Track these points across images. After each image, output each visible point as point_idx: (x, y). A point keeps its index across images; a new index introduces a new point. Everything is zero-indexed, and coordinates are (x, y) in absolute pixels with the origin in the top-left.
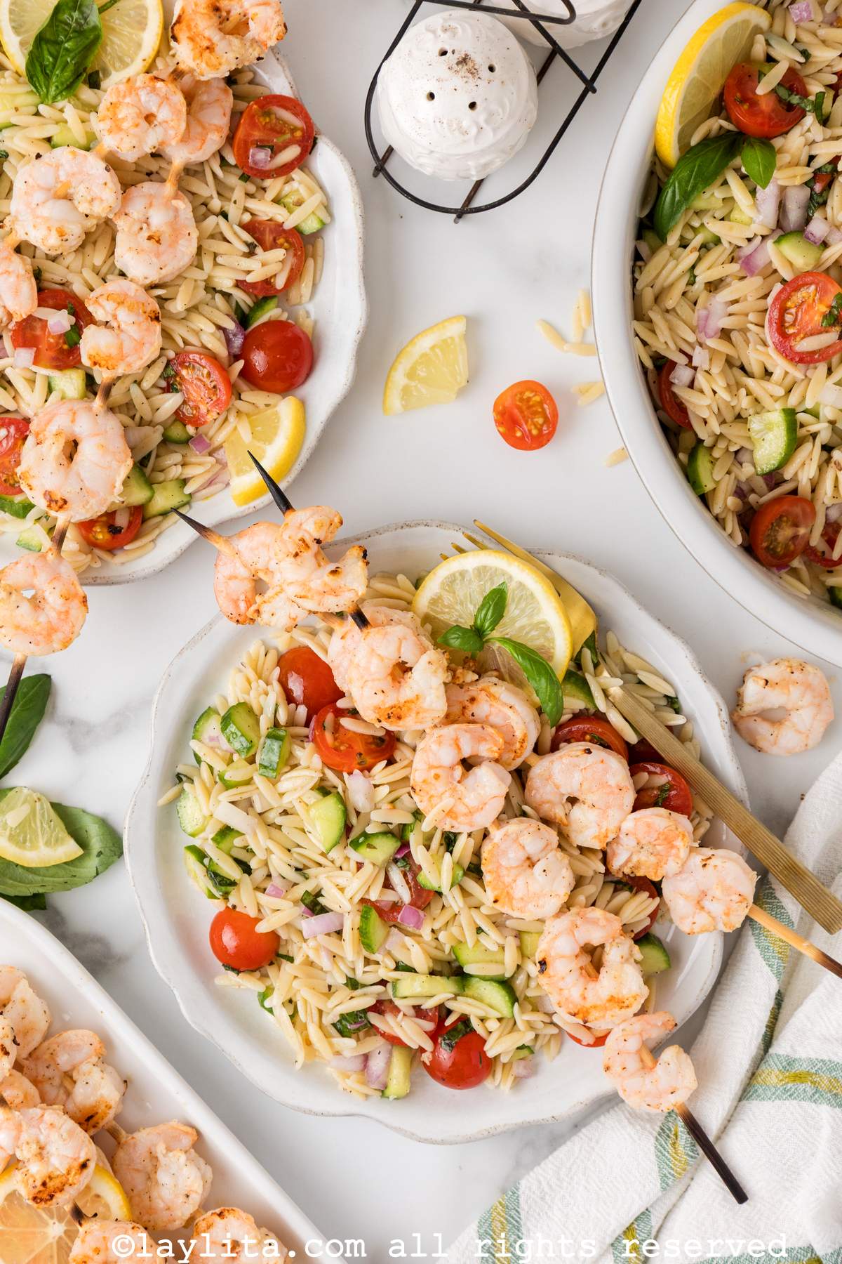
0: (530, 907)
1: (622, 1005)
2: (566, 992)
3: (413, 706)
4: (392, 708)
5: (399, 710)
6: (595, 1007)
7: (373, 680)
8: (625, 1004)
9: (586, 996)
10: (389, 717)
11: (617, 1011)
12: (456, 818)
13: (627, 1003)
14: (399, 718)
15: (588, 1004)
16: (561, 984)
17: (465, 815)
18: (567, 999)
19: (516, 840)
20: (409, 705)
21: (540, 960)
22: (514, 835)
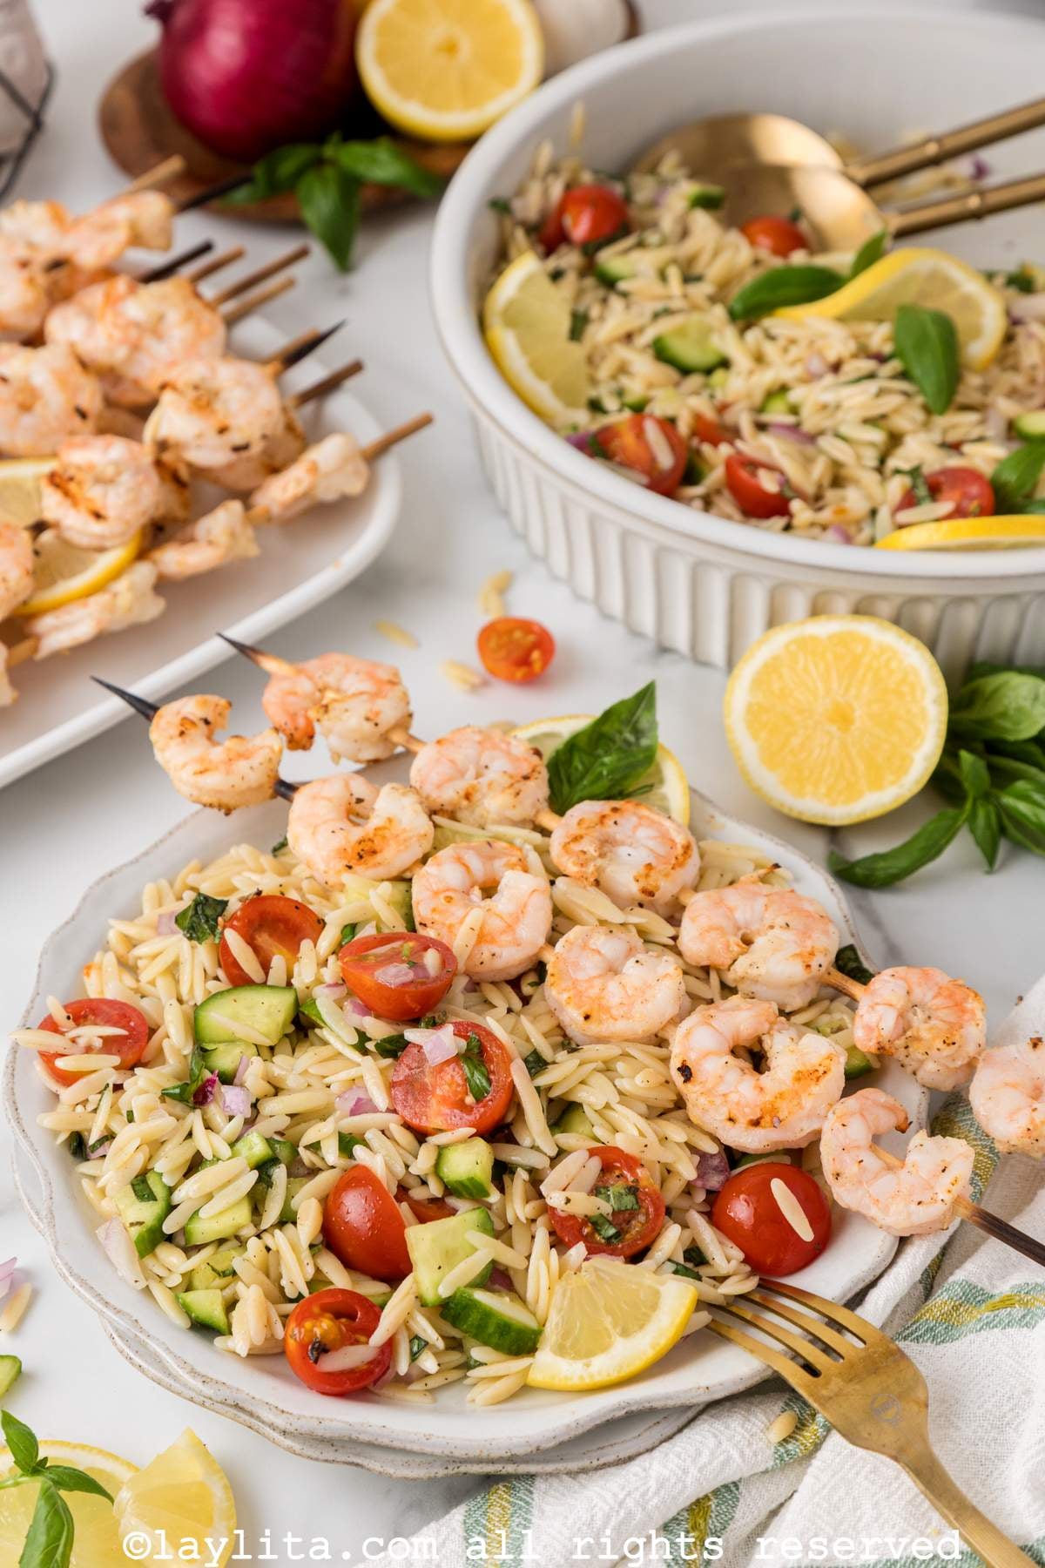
0: (638, 1007)
1: (817, 1074)
2: (733, 1097)
3: (387, 833)
4: (360, 843)
5: (370, 843)
6: (781, 1095)
7: (325, 822)
8: (821, 1072)
9: (763, 1086)
10: (361, 857)
11: (815, 1089)
12: (493, 941)
13: (821, 1070)
14: (374, 852)
15: (768, 1098)
16: (722, 1089)
17: (504, 932)
18: (738, 1104)
19: (585, 946)
20: (380, 833)
21: (679, 1065)
22: (580, 941)
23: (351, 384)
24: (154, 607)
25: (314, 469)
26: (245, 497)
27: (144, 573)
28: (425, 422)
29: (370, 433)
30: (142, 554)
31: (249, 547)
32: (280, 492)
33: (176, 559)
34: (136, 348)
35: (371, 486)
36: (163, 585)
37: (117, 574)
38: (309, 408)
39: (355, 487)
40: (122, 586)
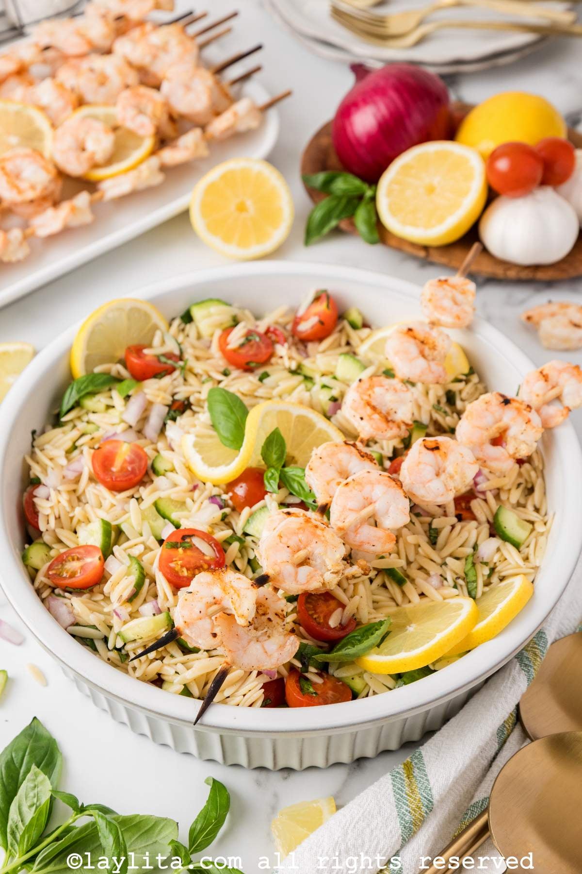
23: (257, 76)
24: (159, 178)
25: (235, 114)
26: (203, 127)
27: (154, 162)
28: (288, 94)
29: (263, 98)
30: (154, 152)
31: (204, 152)
32: (219, 126)
33: (169, 156)
34: (155, 57)
35: (263, 123)
36: (164, 169)
37: (141, 161)
38: (236, 87)
39: (253, 123)
40: (144, 167)
